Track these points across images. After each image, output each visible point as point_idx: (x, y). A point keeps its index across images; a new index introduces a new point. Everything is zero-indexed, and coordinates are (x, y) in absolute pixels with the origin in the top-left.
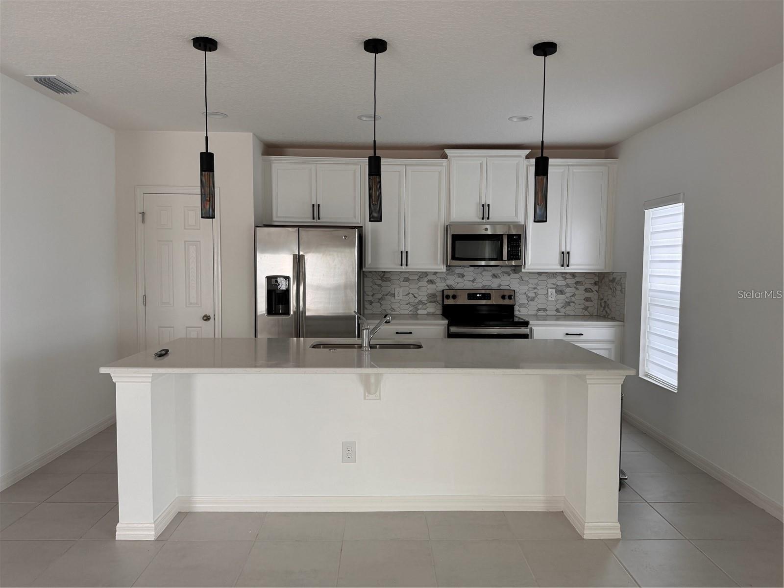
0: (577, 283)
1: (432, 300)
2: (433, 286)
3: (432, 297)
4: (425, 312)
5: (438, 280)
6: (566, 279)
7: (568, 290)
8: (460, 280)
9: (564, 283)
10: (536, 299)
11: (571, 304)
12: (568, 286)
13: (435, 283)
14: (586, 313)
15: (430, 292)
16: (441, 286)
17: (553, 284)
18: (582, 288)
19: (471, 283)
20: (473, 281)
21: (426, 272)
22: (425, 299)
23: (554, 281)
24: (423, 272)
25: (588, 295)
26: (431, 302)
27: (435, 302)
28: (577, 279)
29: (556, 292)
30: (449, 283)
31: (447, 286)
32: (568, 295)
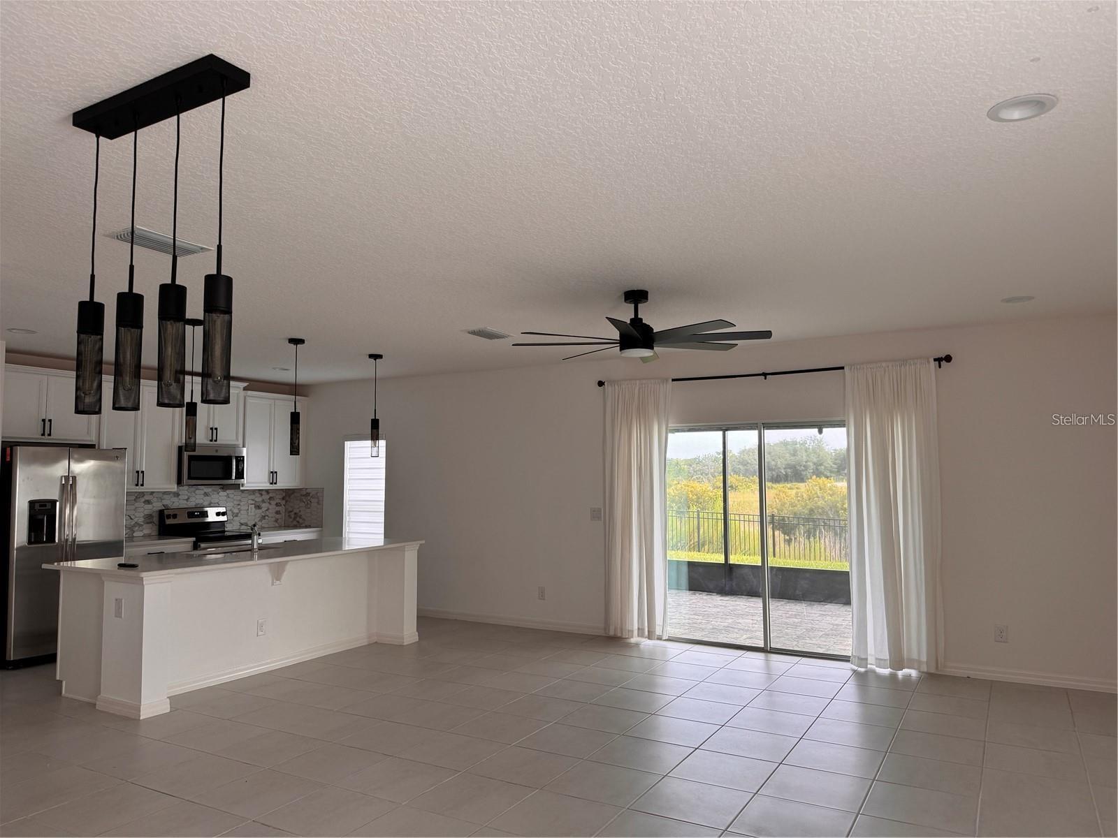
0: (270, 498)
1: (149, 521)
2: (150, 506)
3: (149, 518)
4: (141, 534)
5: (155, 500)
6: (262, 495)
7: (263, 505)
8: (175, 499)
9: (260, 499)
10: (239, 515)
11: (266, 517)
12: (263, 501)
13: (152, 504)
14: (277, 525)
15: (146, 512)
16: (158, 506)
17: (253, 500)
18: (273, 503)
19: (185, 501)
20: (187, 500)
22: (141, 520)
23: (252, 497)
25: (278, 508)
26: (148, 523)
27: (151, 523)
28: (271, 495)
29: (255, 507)
30: (165, 502)
31: (164, 505)
32: (264, 509)
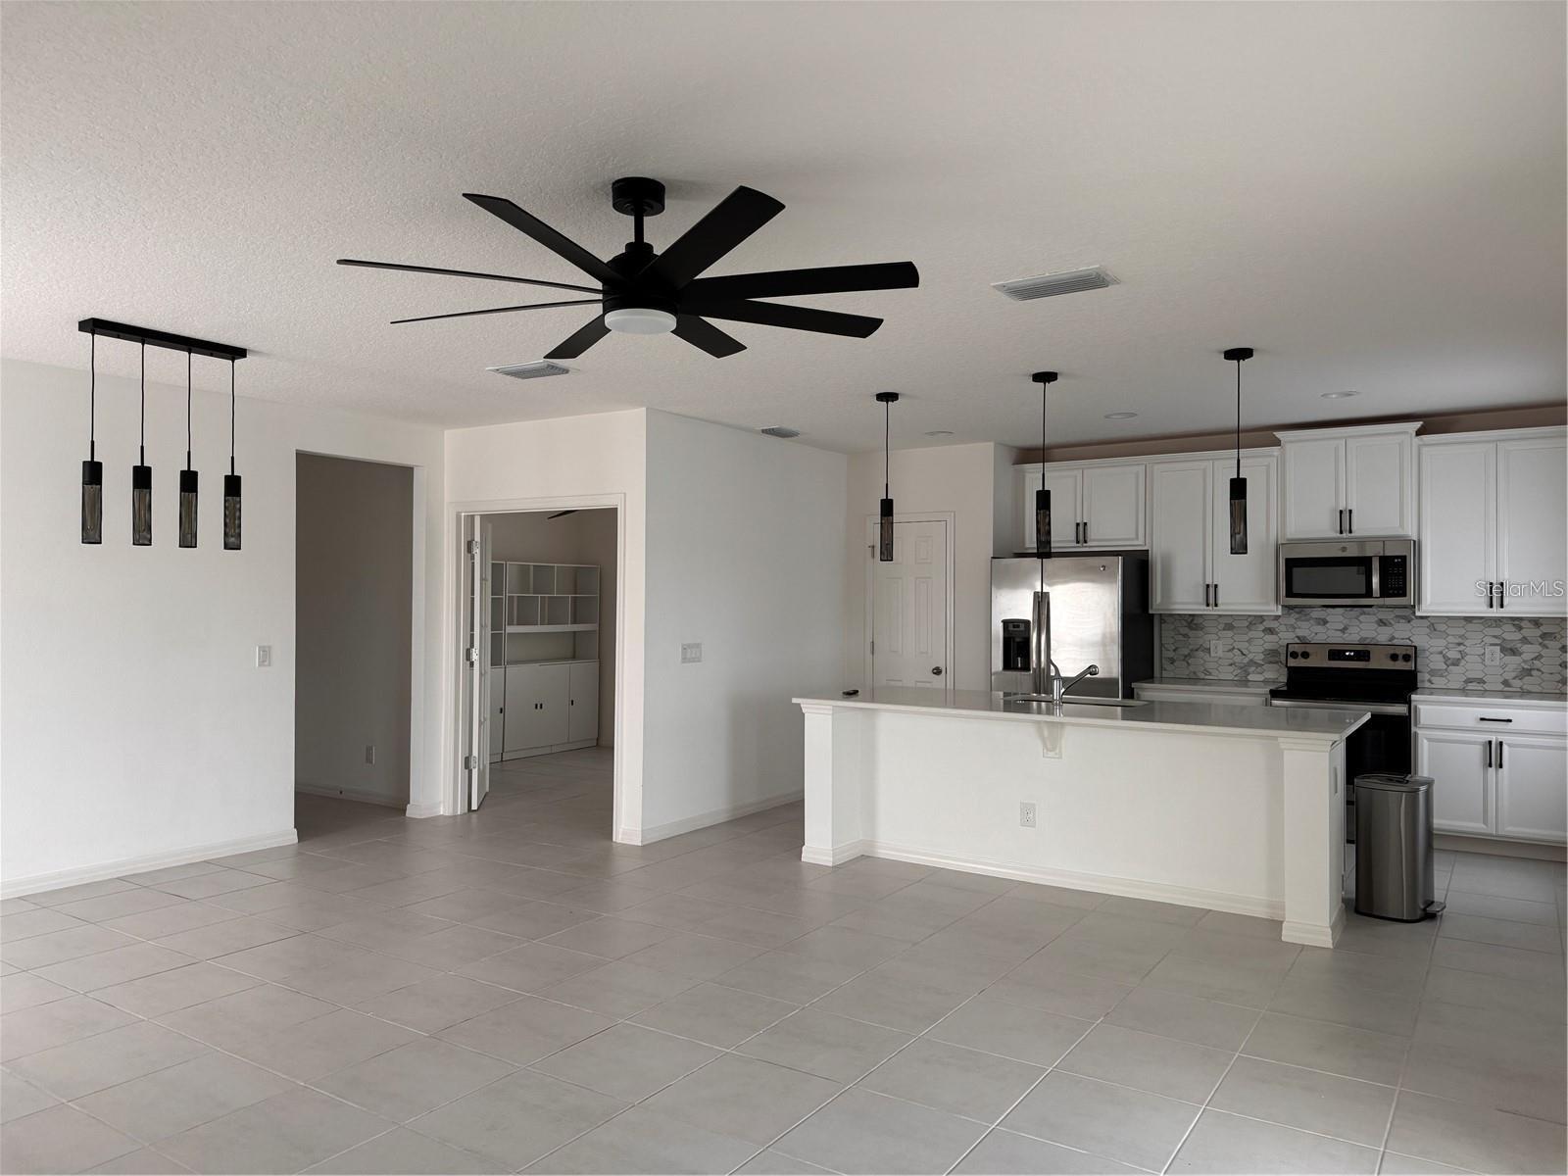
0: (1545, 635)
1: (1272, 659)
3: (1272, 655)
4: (1260, 678)
5: (1283, 628)
6: (1520, 628)
7: (1526, 648)
8: (1319, 629)
9: (1518, 636)
10: (1463, 662)
11: (1534, 673)
12: (1525, 640)
13: (1277, 634)
15: (1268, 646)
16: (1287, 637)
17: (1497, 637)
19: (1339, 634)
20: (1343, 630)
21: (1261, 616)
22: (1259, 658)
23: (1497, 631)
24: (1255, 616)
26: (1271, 662)
27: (1276, 663)
28: (1544, 629)
29: (1501, 651)
30: (1300, 633)
31: (1298, 637)
32: (1527, 656)
